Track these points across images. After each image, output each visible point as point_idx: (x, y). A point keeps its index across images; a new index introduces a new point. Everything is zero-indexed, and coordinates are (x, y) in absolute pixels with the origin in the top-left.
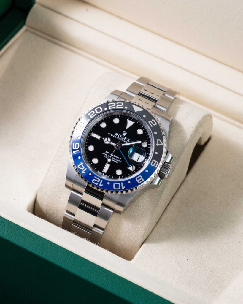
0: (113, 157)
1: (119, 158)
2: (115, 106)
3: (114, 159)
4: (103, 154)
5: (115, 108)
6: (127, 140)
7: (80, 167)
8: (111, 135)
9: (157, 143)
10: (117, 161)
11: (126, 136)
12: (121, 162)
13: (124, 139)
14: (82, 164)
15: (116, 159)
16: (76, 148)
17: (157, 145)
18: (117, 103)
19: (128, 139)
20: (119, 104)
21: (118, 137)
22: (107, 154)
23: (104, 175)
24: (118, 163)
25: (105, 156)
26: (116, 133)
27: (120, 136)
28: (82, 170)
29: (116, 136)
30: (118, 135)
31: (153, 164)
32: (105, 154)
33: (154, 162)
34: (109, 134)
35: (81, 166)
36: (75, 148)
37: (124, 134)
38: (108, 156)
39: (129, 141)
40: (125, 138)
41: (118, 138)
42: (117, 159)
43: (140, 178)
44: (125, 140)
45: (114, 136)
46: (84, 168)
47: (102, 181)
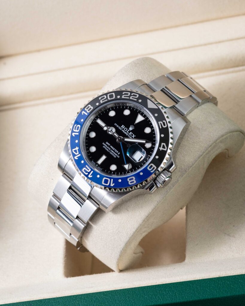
0: (113, 150)
1: (118, 153)
2: (129, 97)
3: (112, 153)
4: (103, 143)
5: (128, 98)
6: (132, 135)
7: (74, 151)
8: (117, 126)
9: (160, 147)
10: (115, 155)
11: (132, 131)
12: (119, 157)
13: (129, 134)
14: (77, 148)
15: (114, 153)
16: (76, 131)
17: (160, 149)
18: (132, 94)
19: (134, 135)
20: (134, 95)
21: (124, 129)
22: (107, 145)
23: (98, 166)
24: (115, 157)
25: (104, 147)
26: (123, 125)
27: (126, 129)
28: (76, 155)
29: (122, 128)
30: (124, 128)
31: (150, 168)
32: (105, 144)
33: (152, 166)
34: (116, 124)
35: (76, 151)
36: (75, 129)
37: (131, 129)
38: (107, 147)
39: (133, 137)
40: (131, 132)
41: (124, 131)
42: (116, 153)
43: (132, 179)
44: (130, 136)
45: (120, 128)
46: (78, 153)
47: (92, 172)
